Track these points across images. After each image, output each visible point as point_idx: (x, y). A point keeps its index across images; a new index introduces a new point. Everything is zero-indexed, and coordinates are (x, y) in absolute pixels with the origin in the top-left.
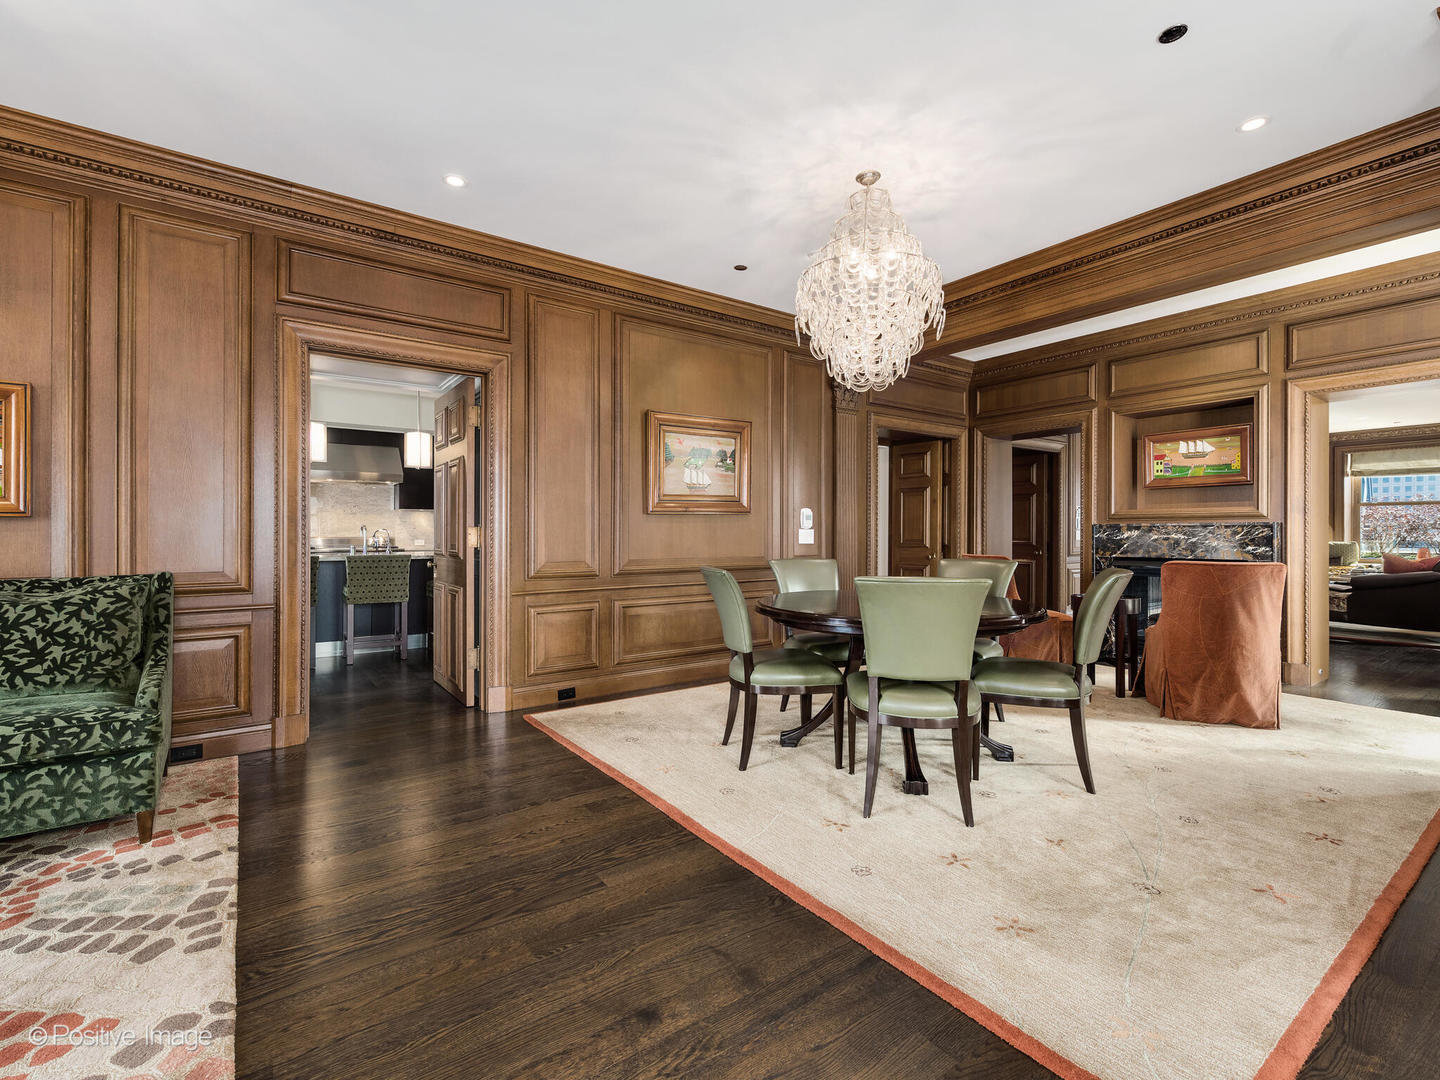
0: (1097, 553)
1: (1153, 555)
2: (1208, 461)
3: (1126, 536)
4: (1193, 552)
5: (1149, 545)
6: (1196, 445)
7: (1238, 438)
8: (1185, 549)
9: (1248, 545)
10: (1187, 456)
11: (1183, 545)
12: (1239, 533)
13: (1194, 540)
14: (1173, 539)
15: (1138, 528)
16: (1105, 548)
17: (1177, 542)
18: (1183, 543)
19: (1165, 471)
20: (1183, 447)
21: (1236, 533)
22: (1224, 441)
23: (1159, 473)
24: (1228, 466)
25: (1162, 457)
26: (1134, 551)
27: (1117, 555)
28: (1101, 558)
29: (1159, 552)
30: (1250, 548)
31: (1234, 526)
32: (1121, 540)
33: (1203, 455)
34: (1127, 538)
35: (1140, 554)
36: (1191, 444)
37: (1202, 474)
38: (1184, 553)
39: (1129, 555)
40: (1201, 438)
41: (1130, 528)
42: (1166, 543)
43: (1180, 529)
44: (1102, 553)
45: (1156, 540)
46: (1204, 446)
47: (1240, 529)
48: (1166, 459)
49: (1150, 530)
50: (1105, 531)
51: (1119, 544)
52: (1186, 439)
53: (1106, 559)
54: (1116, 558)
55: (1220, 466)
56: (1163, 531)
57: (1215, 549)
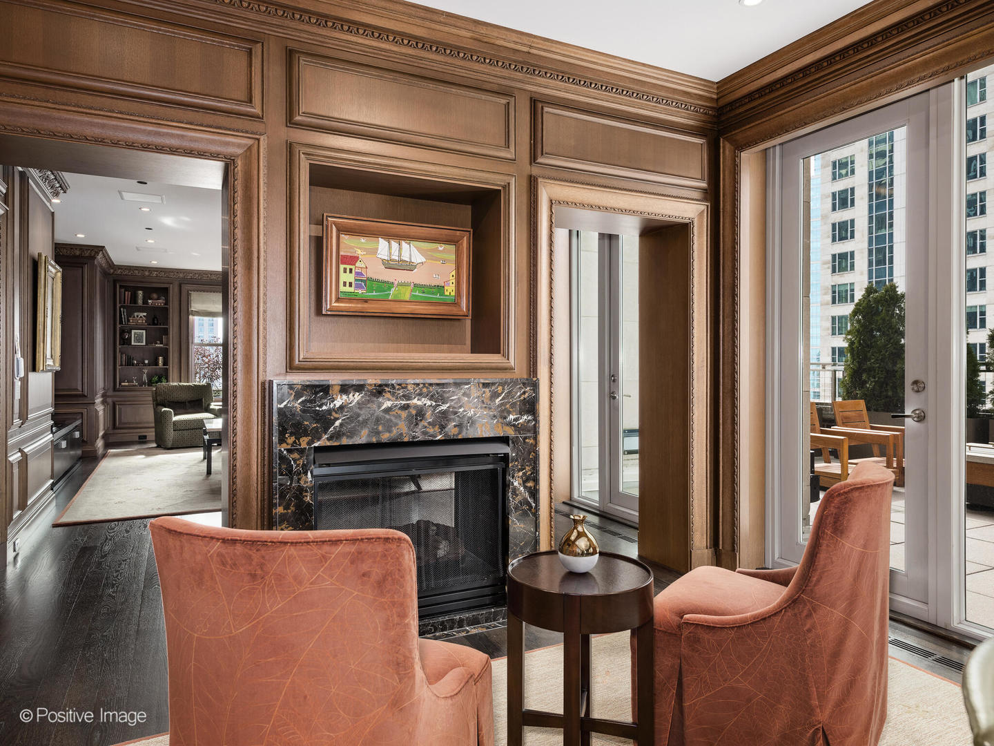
0: (282, 440)
1: (385, 437)
2: (418, 277)
3: (338, 403)
4: (442, 427)
5: (378, 420)
6: (400, 249)
7: (452, 248)
8: (432, 424)
9: (509, 413)
10: (389, 265)
11: (429, 417)
12: (499, 395)
13: (444, 407)
14: (416, 407)
15: (359, 388)
16: (299, 432)
17: (421, 413)
18: (429, 414)
19: (358, 286)
20: (384, 248)
21: (495, 395)
22: (436, 250)
23: (347, 289)
24: (440, 288)
25: (353, 260)
26: (352, 434)
27: (323, 442)
28: (289, 451)
29: (395, 431)
30: (512, 417)
31: (493, 384)
32: (329, 412)
33: (410, 267)
34: (342, 408)
35: (363, 437)
36: (394, 244)
37: (407, 297)
38: (431, 430)
39: (345, 441)
40: (409, 238)
41: (345, 389)
42: (404, 414)
43: (425, 390)
44: (291, 440)
45: (388, 410)
46: (411, 252)
47: (500, 388)
48: (358, 264)
49: (379, 391)
50: (297, 396)
51: (325, 420)
52: (388, 236)
53: (302, 451)
54: (317, 449)
55: (430, 287)
56: (401, 392)
57: (472, 421)
